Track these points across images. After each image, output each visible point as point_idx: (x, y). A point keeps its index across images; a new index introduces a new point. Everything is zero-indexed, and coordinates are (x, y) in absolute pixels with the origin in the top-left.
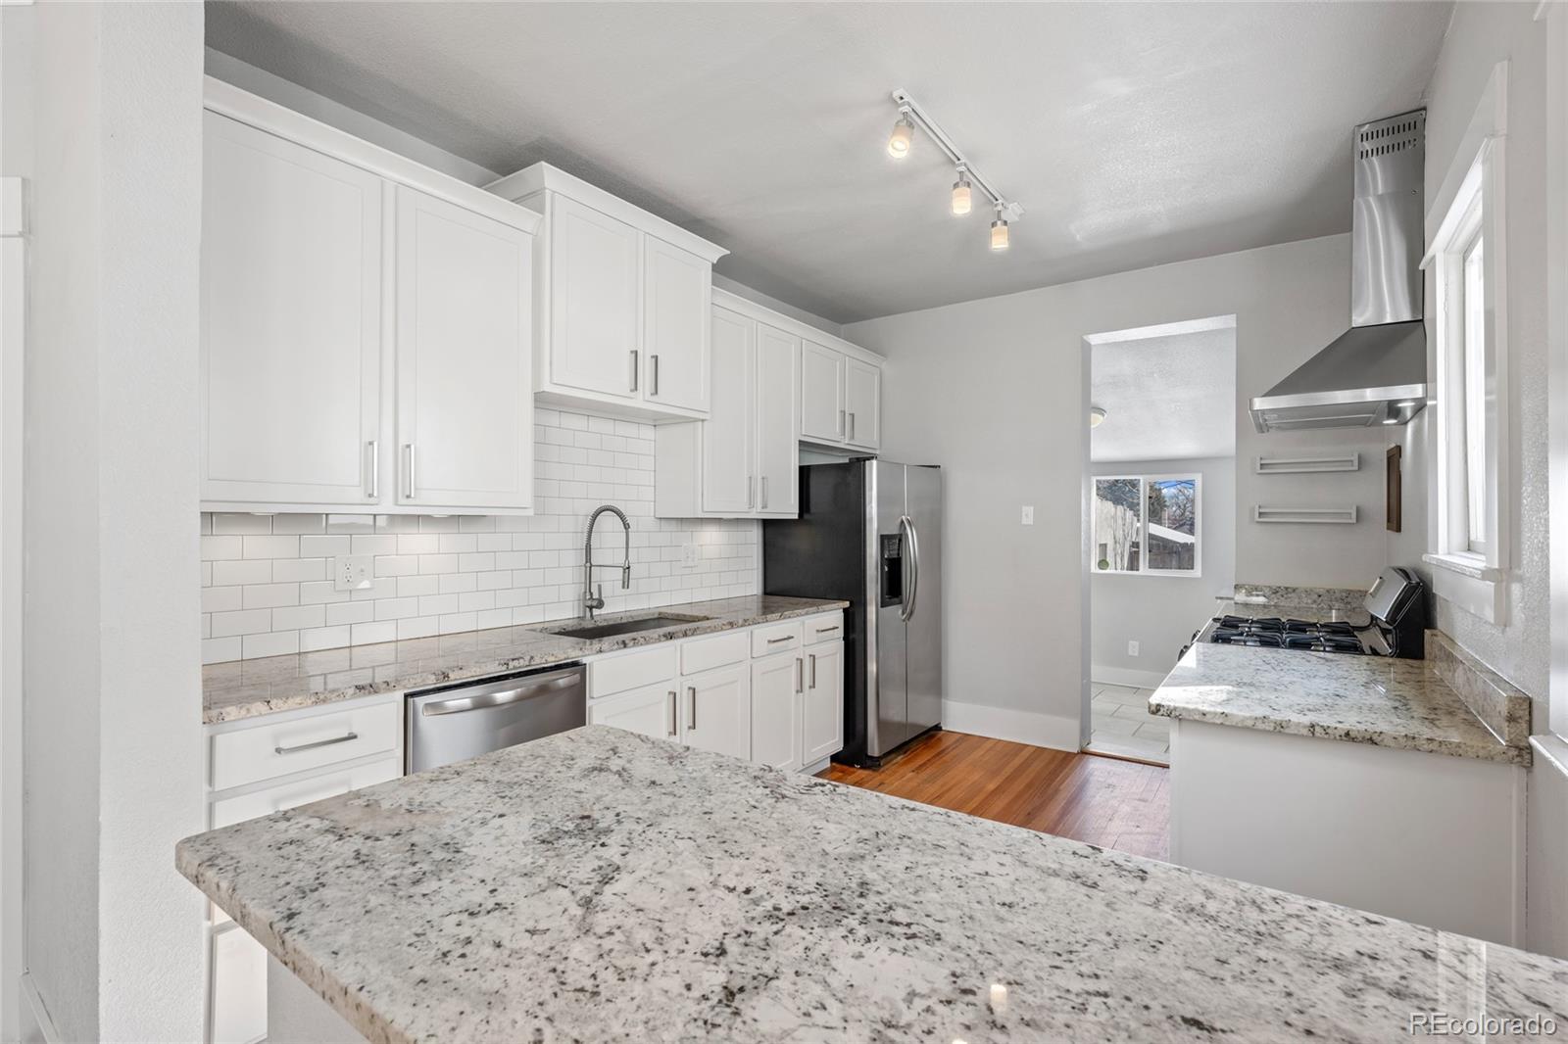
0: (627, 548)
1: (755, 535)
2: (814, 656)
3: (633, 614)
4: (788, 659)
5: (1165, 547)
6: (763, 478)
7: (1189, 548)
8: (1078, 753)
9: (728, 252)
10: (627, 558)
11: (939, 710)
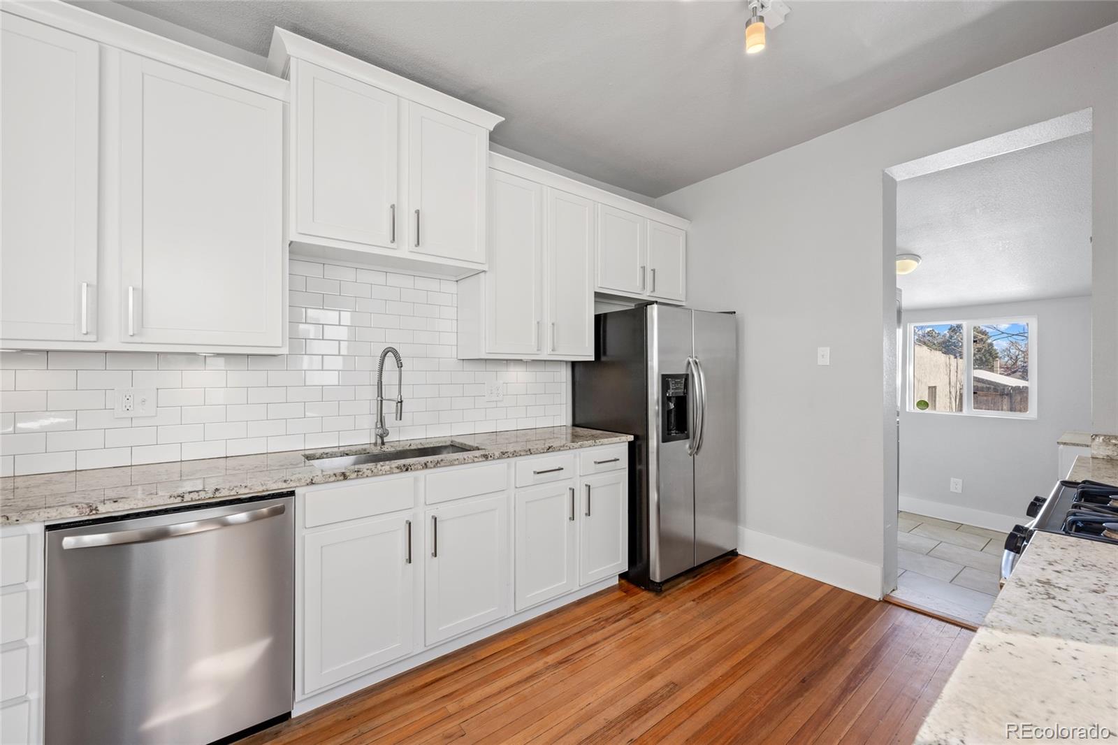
0: (400, 385)
1: (565, 375)
2: (589, 486)
3: (423, 441)
4: (559, 487)
5: (995, 390)
6: (553, 324)
7: (1023, 392)
8: (880, 601)
9: (504, 119)
10: (400, 392)
11: (736, 536)
